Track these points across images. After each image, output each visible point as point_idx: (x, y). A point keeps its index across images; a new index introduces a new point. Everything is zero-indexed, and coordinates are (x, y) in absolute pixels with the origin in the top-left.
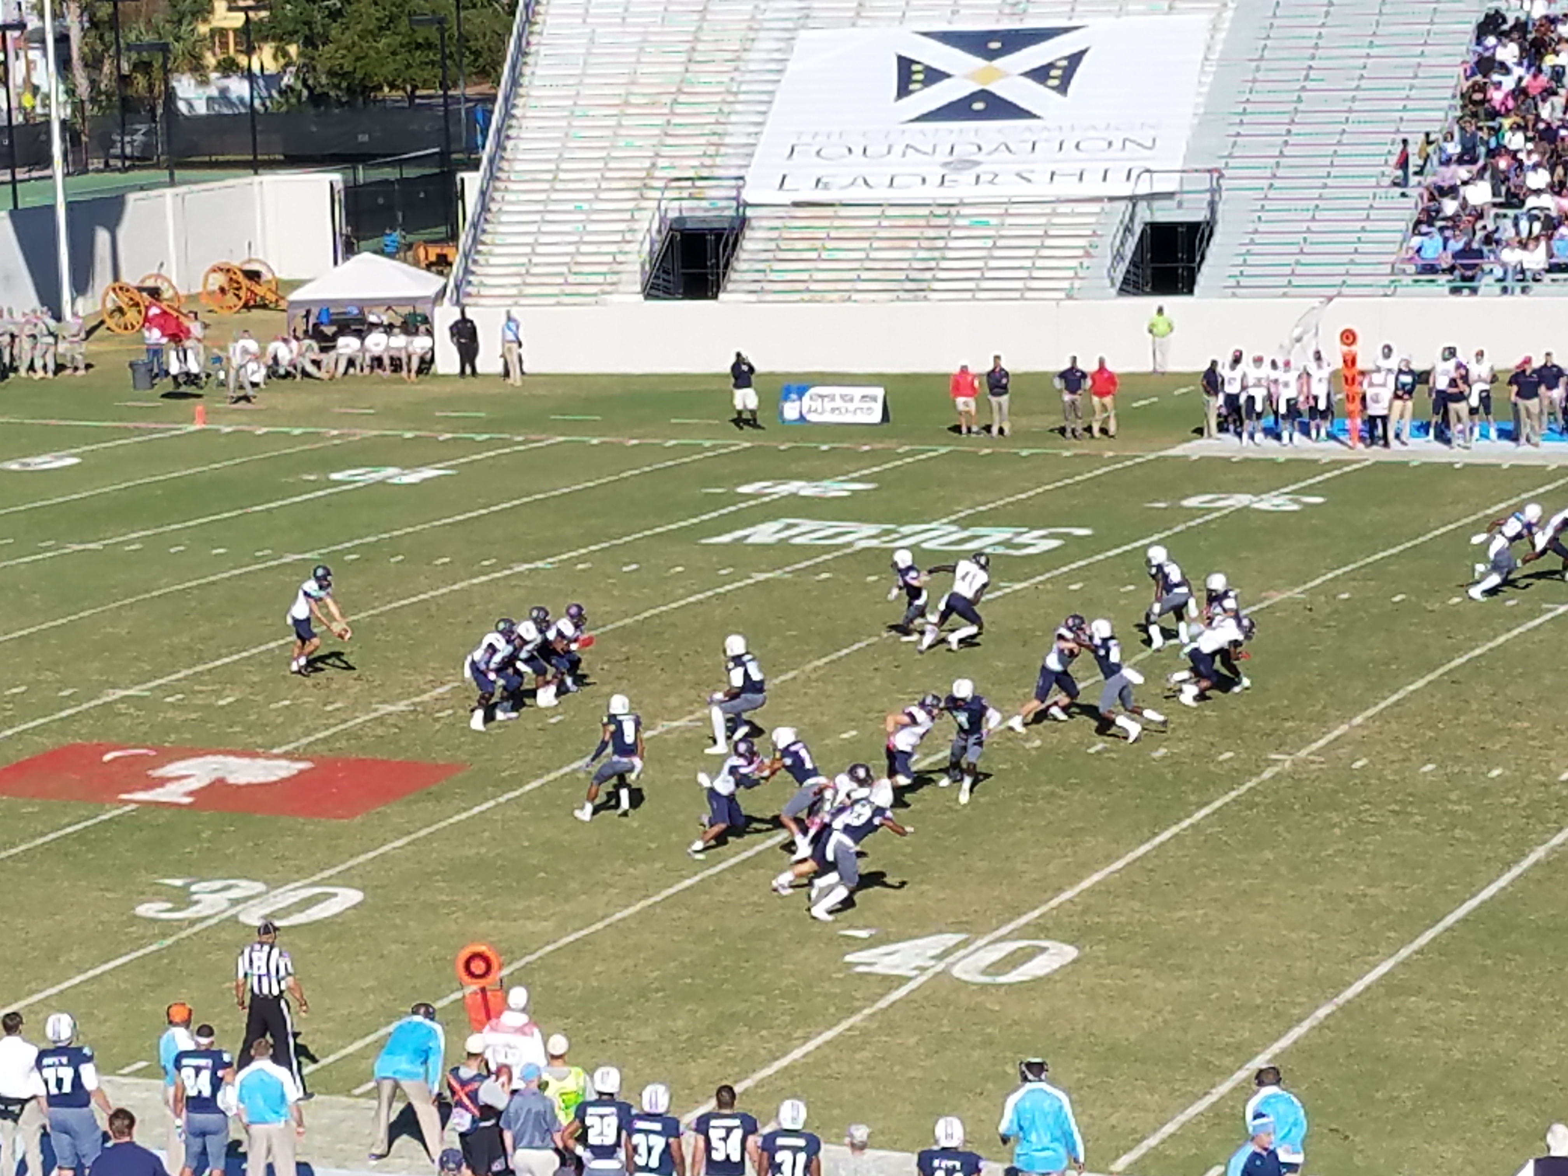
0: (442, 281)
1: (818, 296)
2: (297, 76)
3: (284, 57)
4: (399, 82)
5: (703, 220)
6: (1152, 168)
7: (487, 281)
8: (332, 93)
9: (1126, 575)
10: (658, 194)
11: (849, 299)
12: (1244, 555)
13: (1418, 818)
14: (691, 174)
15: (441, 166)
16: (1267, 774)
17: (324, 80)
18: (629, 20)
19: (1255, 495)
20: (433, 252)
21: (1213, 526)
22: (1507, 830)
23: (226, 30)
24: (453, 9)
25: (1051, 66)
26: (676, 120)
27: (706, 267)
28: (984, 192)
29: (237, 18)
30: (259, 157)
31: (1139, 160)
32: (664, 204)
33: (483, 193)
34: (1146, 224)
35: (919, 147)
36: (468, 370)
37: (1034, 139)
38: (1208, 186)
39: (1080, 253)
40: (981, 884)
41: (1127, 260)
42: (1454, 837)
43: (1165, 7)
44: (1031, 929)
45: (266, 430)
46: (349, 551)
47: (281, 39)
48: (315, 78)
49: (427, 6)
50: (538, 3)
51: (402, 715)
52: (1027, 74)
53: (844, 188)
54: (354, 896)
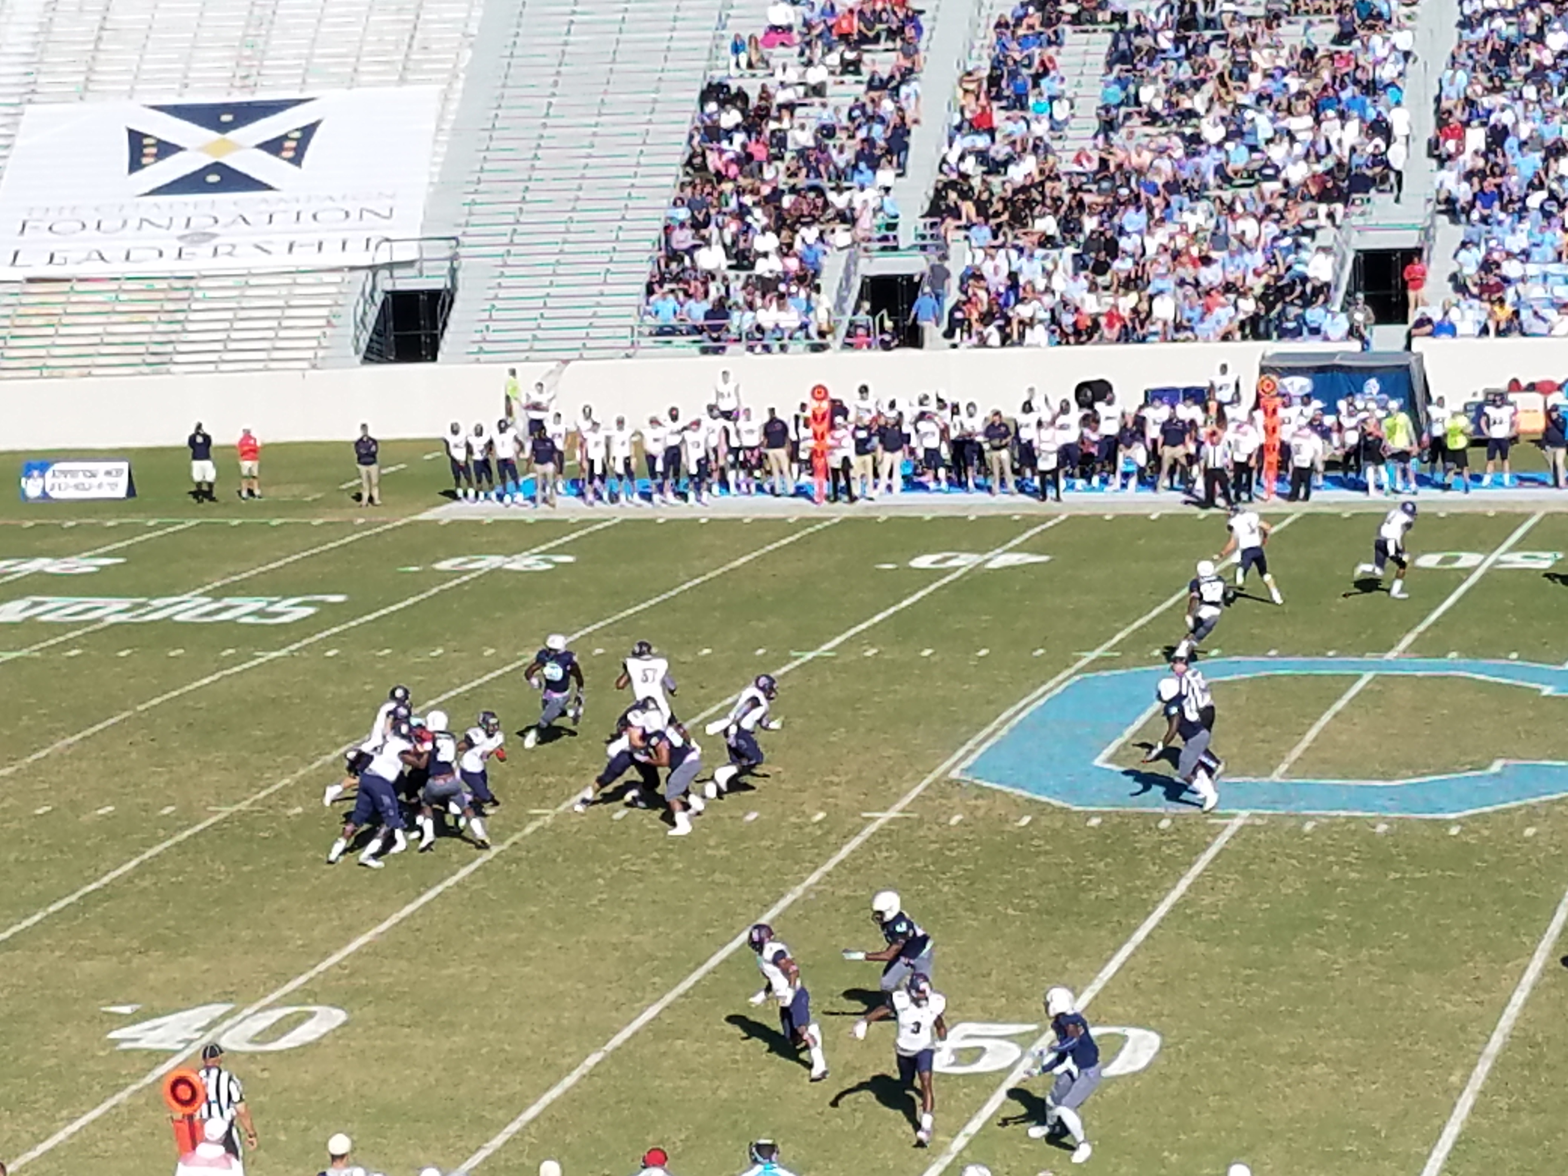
1: (56, 372)
6: (392, 237)
9: (382, 638)
11: (90, 375)
12: (498, 615)
16: (529, 830)
19: (508, 556)
21: (466, 588)
22: (765, 872)
25: (285, 137)
28: (223, 263)
34: (387, 292)
35: (153, 220)
38: (448, 253)
39: (323, 322)
40: (246, 953)
41: (370, 329)
42: (713, 882)
43: (396, 78)
44: (300, 995)
52: (261, 146)
53: (79, 263)
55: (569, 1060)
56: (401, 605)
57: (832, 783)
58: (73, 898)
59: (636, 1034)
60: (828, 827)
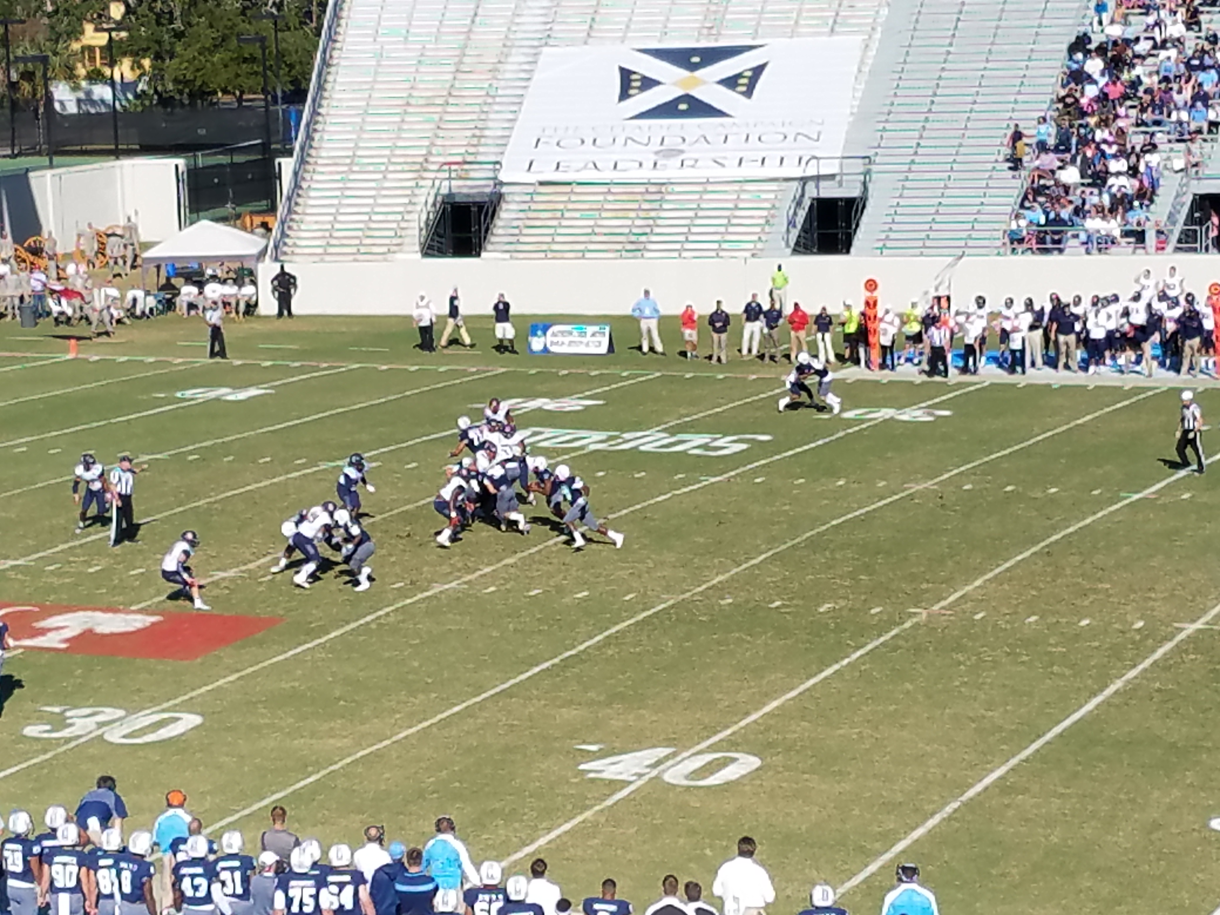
0: (264, 242)
1: (559, 255)
2: (149, 83)
3: (139, 68)
4: (229, 88)
5: (468, 195)
6: (818, 155)
7: (299, 242)
8: (177, 97)
9: (799, 470)
10: (432, 175)
11: (583, 257)
12: (889, 455)
13: (1025, 658)
14: (459, 159)
15: (264, 154)
16: (907, 625)
17: (170, 86)
18: (410, 39)
19: (898, 409)
20: (257, 221)
21: (866, 432)
22: (1093, 667)
23: (94, 47)
24: (273, 32)
25: (739, 76)
26: (447, 117)
27: (470, 232)
28: (687, 173)
29: (103, 37)
30: (120, 147)
31: (808, 149)
32: (437, 183)
33: (296, 174)
34: (814, 199)
35: (635, 138)
36: (286, 313)
37: (725, 132)
38: (861, 169)
39: (762, 221)
40: (685, 709)
41: (799, 227)
42: (1052, 672)
43: (827, 30)
44: (724, 744)
45: (125, 359)
46: (191, 453)
47: (137, 54)
48: (163, 85)
49: (252, 29)
50: (339, 25)
51: (232, 580)
52: (721, 82)
53: (578, 171)
54: (195, 720)
55: (931, 807)
56: (813, 445)
57: (1150, 598)
58: (556, 661)
59: (986, 789)
60: (1146, 633)
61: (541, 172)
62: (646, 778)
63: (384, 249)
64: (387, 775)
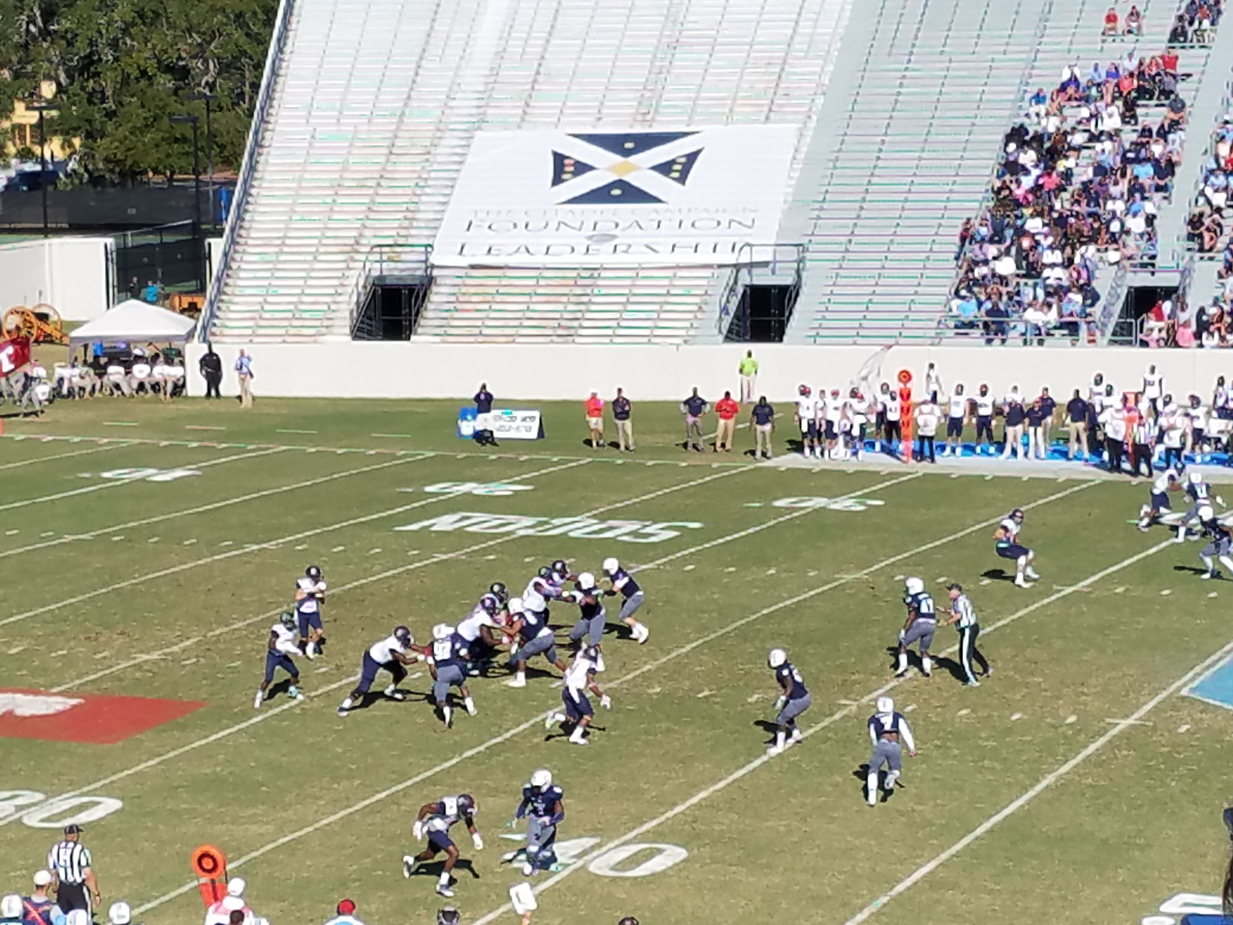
0: (192, 322)
1: (489, 339)
2: (79, 162)
3: (70, 147)
4: (161, 168)
5: (399, 278)
6: (751, 242)
7: (228, 323)
8: (107, 176)
9: (729, 558)
10: (363, 257)
11: (513, 342)
12: (821, 544)
13: (956, 752)
14: (390, 241)
15: (194, 234)
16: (837, 716)
17: (101, 165)
18: (342, 121)
19: (830, 497)
20: (186, 301)
21: (798, 521)
22: (1025, 761)
23: (25, 126)
24: (205, 112)
25: (673, 162)
26: (379, 200)
27: (401, 315)
28: (620, 259)
29: (33, 116)
30: (49, 225)
31: (741, 236)
32: (368, 265)
33: (226, 254)
34: (747, 286)
35: (568, 223)
36: (213, 393)
37: (659, 218)
38: (795, 257)
39: (695, 308)
40: (612, 799)
41: (732, 314)
42: (983, 766)
43: (763, 118)
44: (651, 835)
45: (50, 438)
46: (115, 533)
47: (68, 133)
48: (94, 164)
49: (184, 109)
50: (271, 107)
51: (155, 663)
52: (654, 168)
53: (510, 255)
54: (114, 804)
55: (860, 901)
56: (743, 533)
57: (1083, 693)
58: (482, 748)
59: (915, 883)
60: (1077, 728)
61: (474, 255)
62: (571, 868)
63: (312, 331)
64: (308, 863)
